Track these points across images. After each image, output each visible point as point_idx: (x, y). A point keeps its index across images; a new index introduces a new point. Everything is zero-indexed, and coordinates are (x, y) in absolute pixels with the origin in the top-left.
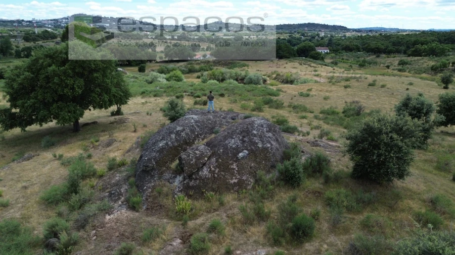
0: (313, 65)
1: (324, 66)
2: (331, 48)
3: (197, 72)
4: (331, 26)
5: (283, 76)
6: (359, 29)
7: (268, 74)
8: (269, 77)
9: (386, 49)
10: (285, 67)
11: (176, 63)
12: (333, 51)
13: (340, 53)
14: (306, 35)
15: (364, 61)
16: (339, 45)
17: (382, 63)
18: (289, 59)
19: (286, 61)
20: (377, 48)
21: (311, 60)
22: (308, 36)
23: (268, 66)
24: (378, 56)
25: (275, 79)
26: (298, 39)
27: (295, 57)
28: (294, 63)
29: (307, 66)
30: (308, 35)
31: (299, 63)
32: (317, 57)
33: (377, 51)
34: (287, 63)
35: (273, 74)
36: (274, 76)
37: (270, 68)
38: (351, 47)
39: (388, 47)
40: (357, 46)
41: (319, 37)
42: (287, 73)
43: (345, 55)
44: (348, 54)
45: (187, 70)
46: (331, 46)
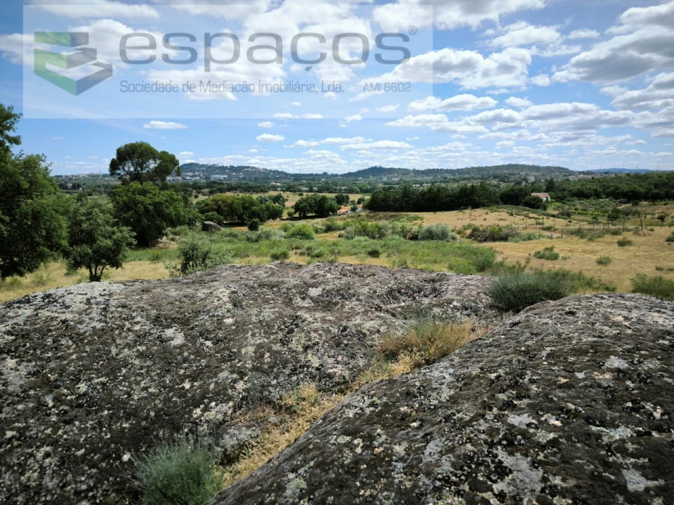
0: (531, 215)
1: (552, 218)
2: (553, 194)
3: (339, 229)
4: (544, 167)
5: (484, 231)
6: (588, 171)
7: (457, 229)
8: (459, 233)
9: (648, 193)
10: (485, 219)
11: (310, 220)
12: (557, 198)
13: (568, 201)
14: (506, 180)
15: (616, 211)
16: (564, 190)
17: (649, 214)
18: (490, 208)
19: (486, 211)
20: (632, 191)
21: (528, 208)
22: (509, 182)
23: (456, 218)
24: (636, 204)
25: (470, 236)
26: (496, 186)
27: (498, 204)
28: (498, 213)
29: (522, 217)
30: (511, 180)
31: (508, 213)
32: (535, 205)
33: (633, 197)
34: (487, 214)
35: (465, 229)
36: (469, 232)
37: (459, 221)
38: (586, 192)
39: (650, 190)
40: (595, 190)
41: (527, 182)
42: (491, 226)
43: (578, 204)
44: (581, 201)
45: (324, 228)
46: (552, 191)
